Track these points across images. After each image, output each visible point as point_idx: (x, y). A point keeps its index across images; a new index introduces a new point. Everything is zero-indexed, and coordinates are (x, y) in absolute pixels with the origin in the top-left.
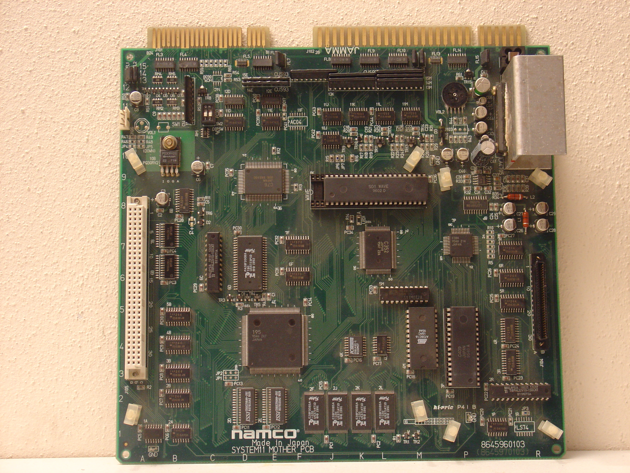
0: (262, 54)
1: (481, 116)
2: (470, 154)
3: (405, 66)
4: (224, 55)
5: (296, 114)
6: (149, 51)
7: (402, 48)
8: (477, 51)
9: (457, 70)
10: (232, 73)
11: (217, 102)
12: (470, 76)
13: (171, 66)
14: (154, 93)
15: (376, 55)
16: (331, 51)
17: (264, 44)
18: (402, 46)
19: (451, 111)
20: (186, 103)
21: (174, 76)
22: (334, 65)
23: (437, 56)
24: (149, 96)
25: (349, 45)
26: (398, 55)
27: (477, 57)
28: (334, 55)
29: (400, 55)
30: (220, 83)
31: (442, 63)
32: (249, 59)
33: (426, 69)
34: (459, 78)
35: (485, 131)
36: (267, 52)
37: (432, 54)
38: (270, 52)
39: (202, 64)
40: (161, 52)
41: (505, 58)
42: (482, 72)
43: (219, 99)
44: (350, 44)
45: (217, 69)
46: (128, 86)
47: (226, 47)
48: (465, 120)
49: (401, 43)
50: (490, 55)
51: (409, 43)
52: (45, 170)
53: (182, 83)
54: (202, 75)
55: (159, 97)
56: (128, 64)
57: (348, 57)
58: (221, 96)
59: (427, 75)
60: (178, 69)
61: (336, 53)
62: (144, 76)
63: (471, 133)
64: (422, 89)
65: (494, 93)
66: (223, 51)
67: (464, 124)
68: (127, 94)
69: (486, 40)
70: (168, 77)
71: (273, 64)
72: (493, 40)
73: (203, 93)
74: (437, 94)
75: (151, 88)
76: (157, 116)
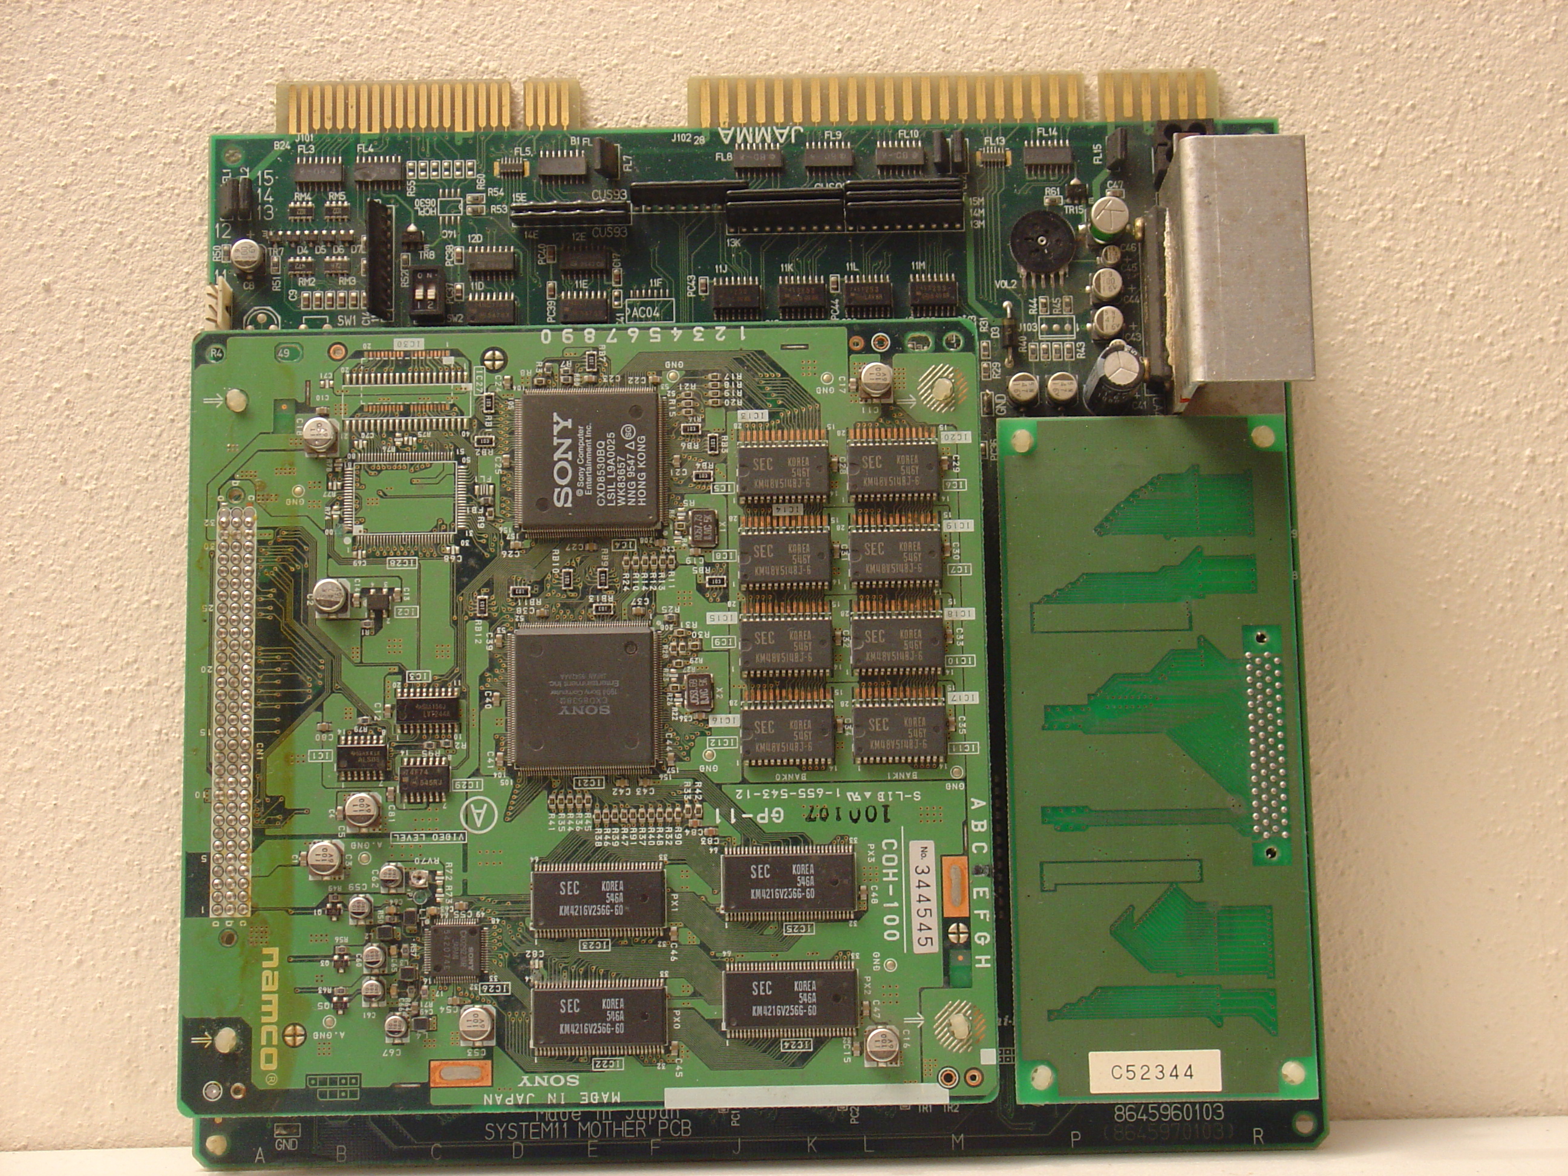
0: (562, 145)
1: (1106, 293)
2: (1080, 388)
3: (917, 172)
4: (467, 148)
5: (647, 292)
6: (280, 140)
7: (909, 127)
8: (1098, 132)
9: (1048, 180)
10: (486, 191)
11: (448, 264)
12: (1081, 196)
13: (335, 176)
14: (293, 245)
15: (846, 145)
16: (734, 138)
17: (565, 122)
18: (911, 122)
19: (1033, 281)
20: (372, 268)
21: (343, 202)
22: (740, 170)
23: (998, 146)
24: (279, 252)
25: (777, 121)
26: (899, 144)
27: (1097, 148)
28: (740, 145)
29: (905, 144)
30: (456, 218)
31: (1009, 163)
32: (528, 158)
33: (971, 178)
34: (1053, 203)
35: (1117, 329)
36: (574, 141)
37: (986, 141)
38: (581, 141)
39: (412, 170)
40: (310, 143)
41: (1166, 148)
42: (1111, 185)
43: (454, 258)
44: (779, 118)
45: (450, 183)
46: (227, 227)
47: (471, 128)
48: (1068, 304)
49: (908, 116)
50: (1129, 143)
51: (926, 116)
52: (102, 431)
53: (362, 218)
54: (412, 200)
55: (304, 255)
56: (227, 174)
57: (775, 151)
58: (459, 250)
59: (973, 194)
60: (351, 182)
61: (745, 141)
62: (268, 202)
63: (1083, 336)
64: (961, 228)
65: (1139, 235)
66: (465, 140)
67: (1066, 315)
68: (226, 247)
69: (1119, 107)
70: (328, 204)
71: (588, 168)
72: (1137, 105)
73: (414, 245)
74: (997, 240)
75: (285, 231)
76: (299, 300)
